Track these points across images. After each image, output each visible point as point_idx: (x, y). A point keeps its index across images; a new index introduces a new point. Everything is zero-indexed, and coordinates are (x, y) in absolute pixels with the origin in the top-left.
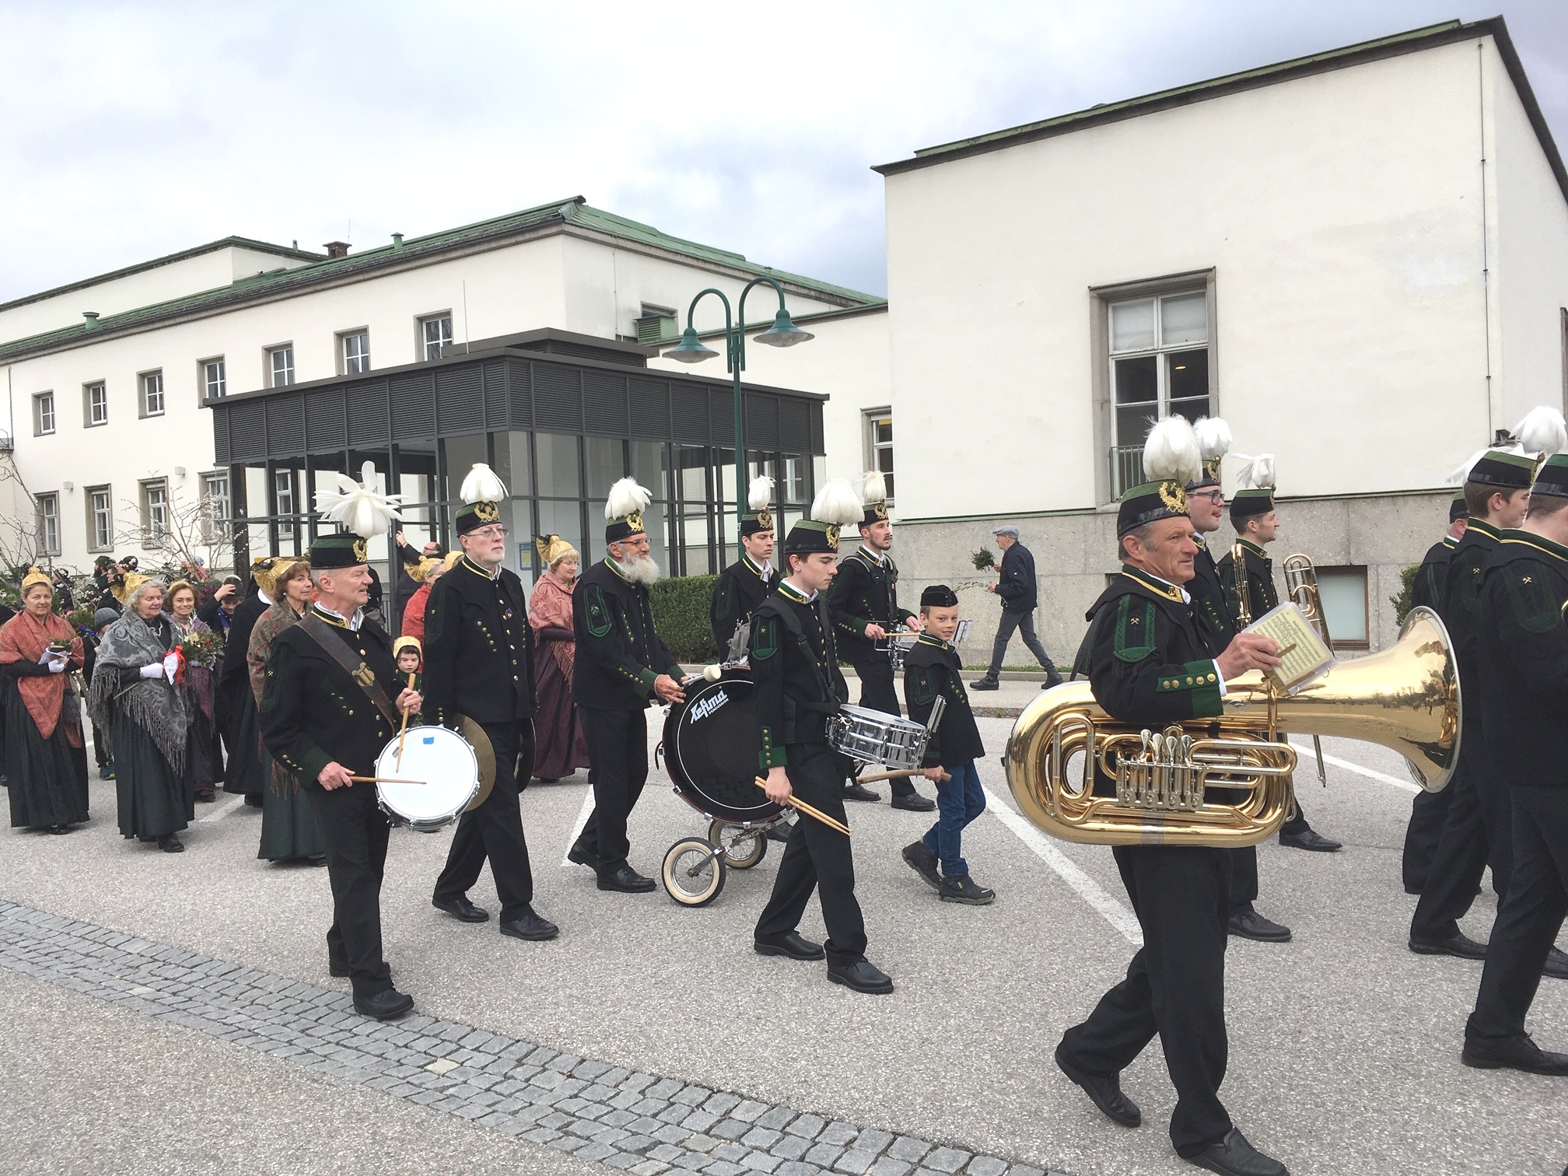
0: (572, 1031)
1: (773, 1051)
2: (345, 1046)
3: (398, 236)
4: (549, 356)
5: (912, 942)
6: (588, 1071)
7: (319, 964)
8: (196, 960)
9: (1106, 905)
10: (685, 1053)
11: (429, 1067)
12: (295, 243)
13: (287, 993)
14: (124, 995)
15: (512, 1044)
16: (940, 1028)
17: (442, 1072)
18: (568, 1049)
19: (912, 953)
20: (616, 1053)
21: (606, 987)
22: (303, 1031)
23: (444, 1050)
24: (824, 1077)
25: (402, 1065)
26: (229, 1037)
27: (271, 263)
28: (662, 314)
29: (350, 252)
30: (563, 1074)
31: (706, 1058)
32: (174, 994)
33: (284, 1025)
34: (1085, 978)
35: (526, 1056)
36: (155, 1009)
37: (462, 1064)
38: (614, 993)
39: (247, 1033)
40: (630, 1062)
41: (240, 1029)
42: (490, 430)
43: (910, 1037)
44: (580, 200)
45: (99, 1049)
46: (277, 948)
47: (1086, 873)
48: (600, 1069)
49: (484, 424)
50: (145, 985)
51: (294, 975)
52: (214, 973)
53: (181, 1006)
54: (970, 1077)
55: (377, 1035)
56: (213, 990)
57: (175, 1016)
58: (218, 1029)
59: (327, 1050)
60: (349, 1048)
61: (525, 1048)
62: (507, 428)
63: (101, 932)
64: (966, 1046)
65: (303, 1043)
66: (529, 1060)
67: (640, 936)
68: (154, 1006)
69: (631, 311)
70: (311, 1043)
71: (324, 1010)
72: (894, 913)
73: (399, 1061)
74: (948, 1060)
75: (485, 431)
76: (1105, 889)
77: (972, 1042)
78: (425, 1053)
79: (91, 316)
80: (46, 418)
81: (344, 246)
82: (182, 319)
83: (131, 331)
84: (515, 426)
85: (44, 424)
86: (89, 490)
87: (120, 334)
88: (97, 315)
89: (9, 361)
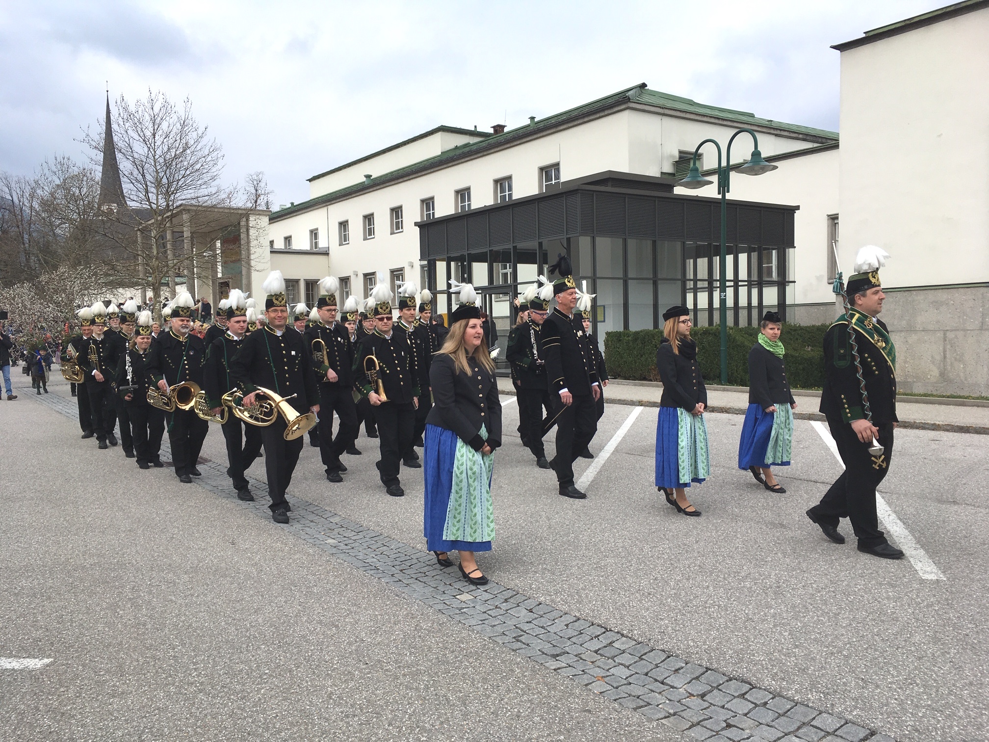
0: (539, 588)
1: (650, 613)
2: (420, 581)
3: (532, 118)
4: (609, 189)
5: (766, 562)
6: (541, 610)
7: (419, 537)
8: (361, 529)
9: (914, 553)
10: (598, 607)
11: (457, 597)
12: (476, 127)
13: (399, 550)
14: (322, 542)
15: (505, 590)
16: (762, 613)
17: (464, 600)
18: (534, 597)
19: (762, 568)
20: (559, 602)
21: (567, 566)
22: (401, 571)
23: (469, 589)
24: (676, 631)
25: (445, 593)
26: (364, 569)
27: (461, 140)
28: (692, 157)
29: (506, 130)
30: (527, 610)
31: (609, 612)
32: (346, 545)
33: (393, 566)
34: (877, 596)
35: (511, 598)
36: (334, 550)
37: (475, 597)
38: (570, 570)
39: (373, 568)
40: (565, 608)
41: (371, 565)
42: (568, 236)
43: (740, 616)
44: (644, 85)
45: (301, 567)
46: (401, 527)
47: (909, 531)
48: (548, 609)
49: (565, 232)
50: (334, 539)
51: (405, 541)
52: (368, 536)
53: (347, 551)
54: (769, 644)
55: (437, 577)
56: (365, 545)
57: (342, 556)
58: (360, 564)
59: (411, 581)
60: (422, 582)
61: (511, 593)
62: (578, 234)
63: (322, 510)
64: (775, 626)
65: (399, 576)
66: (512, 600)
67: (597, 540)
68: (335, 549)
69: (672, 156)
70: (402, 576)
71: (415, 561)
72: (761, 543)
73: (444, 592)
74: (759, 632)
75: (565, 237)
76: (918, 542)
77: (780, 624)
78: (459, 589)
79: (368, 177)
80: (345, 235)
81: (503, 127)
82: (413, 176)
83: (387, 184)
84: (584, 233)
85: (344, 238)
86: (365, 275)
87: (382, 186)
88: (371, 176)
89: (327, 204)
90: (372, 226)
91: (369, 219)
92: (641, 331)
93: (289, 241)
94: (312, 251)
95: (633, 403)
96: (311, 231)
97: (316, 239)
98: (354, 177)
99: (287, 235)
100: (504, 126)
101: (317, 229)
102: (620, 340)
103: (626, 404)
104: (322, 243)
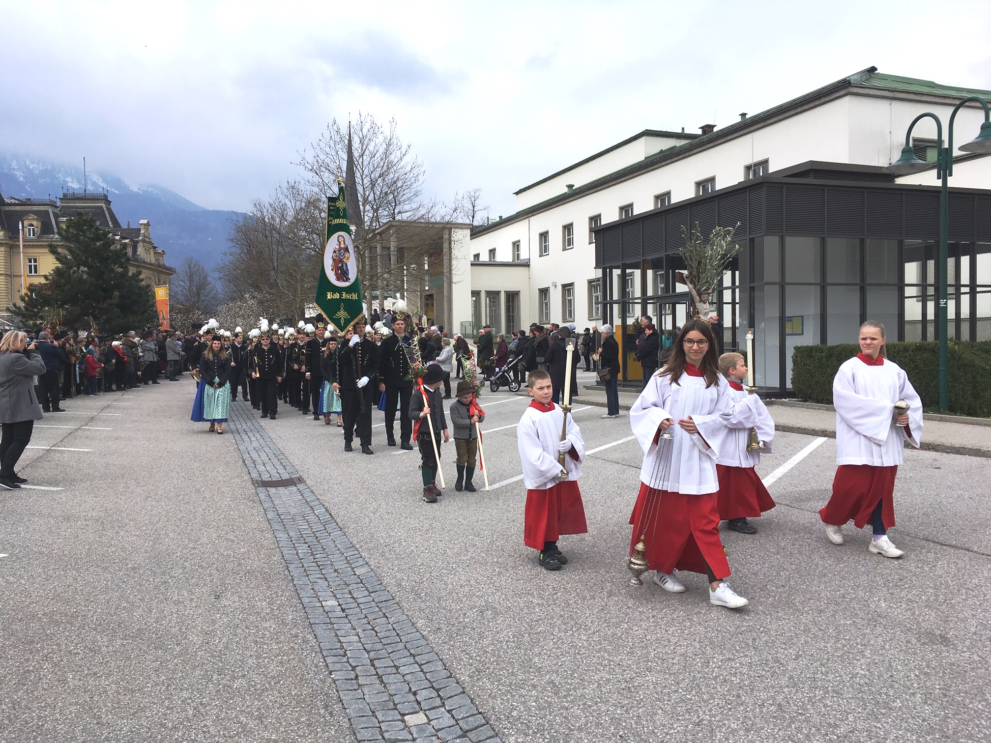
3: (743, 115)
4: (811, 180)
12: (683, 129)
27: (668, 144)
28: (929, 144)
29: (715, 129)
42: (751, 236)
44: (873, 69)
49: (748, 232)
62: (763, 234)
75: (748, 237)
79: (570, 187)
80: (545, 246)
81: (711, 127)
82: (612, 183)
83: (587, 193)
84: (770, 231)
85: (544, 250)
86: (564, 286)
87: (581, 195)
88: (573, 186)
89: (529, 215)
90: (571, 236)
91: (568, 229)
92: (838, 346)
93: (494, 253)
94: (514, 263)
95: (815, 433)
96: (514, 243)
97: (518, 250)
98: (558, 188)
99: (492, 247)
100: (715, 126)
101: (519, 241)
102: (811, 356)
103: (806, 434)
104: (524, 255)
